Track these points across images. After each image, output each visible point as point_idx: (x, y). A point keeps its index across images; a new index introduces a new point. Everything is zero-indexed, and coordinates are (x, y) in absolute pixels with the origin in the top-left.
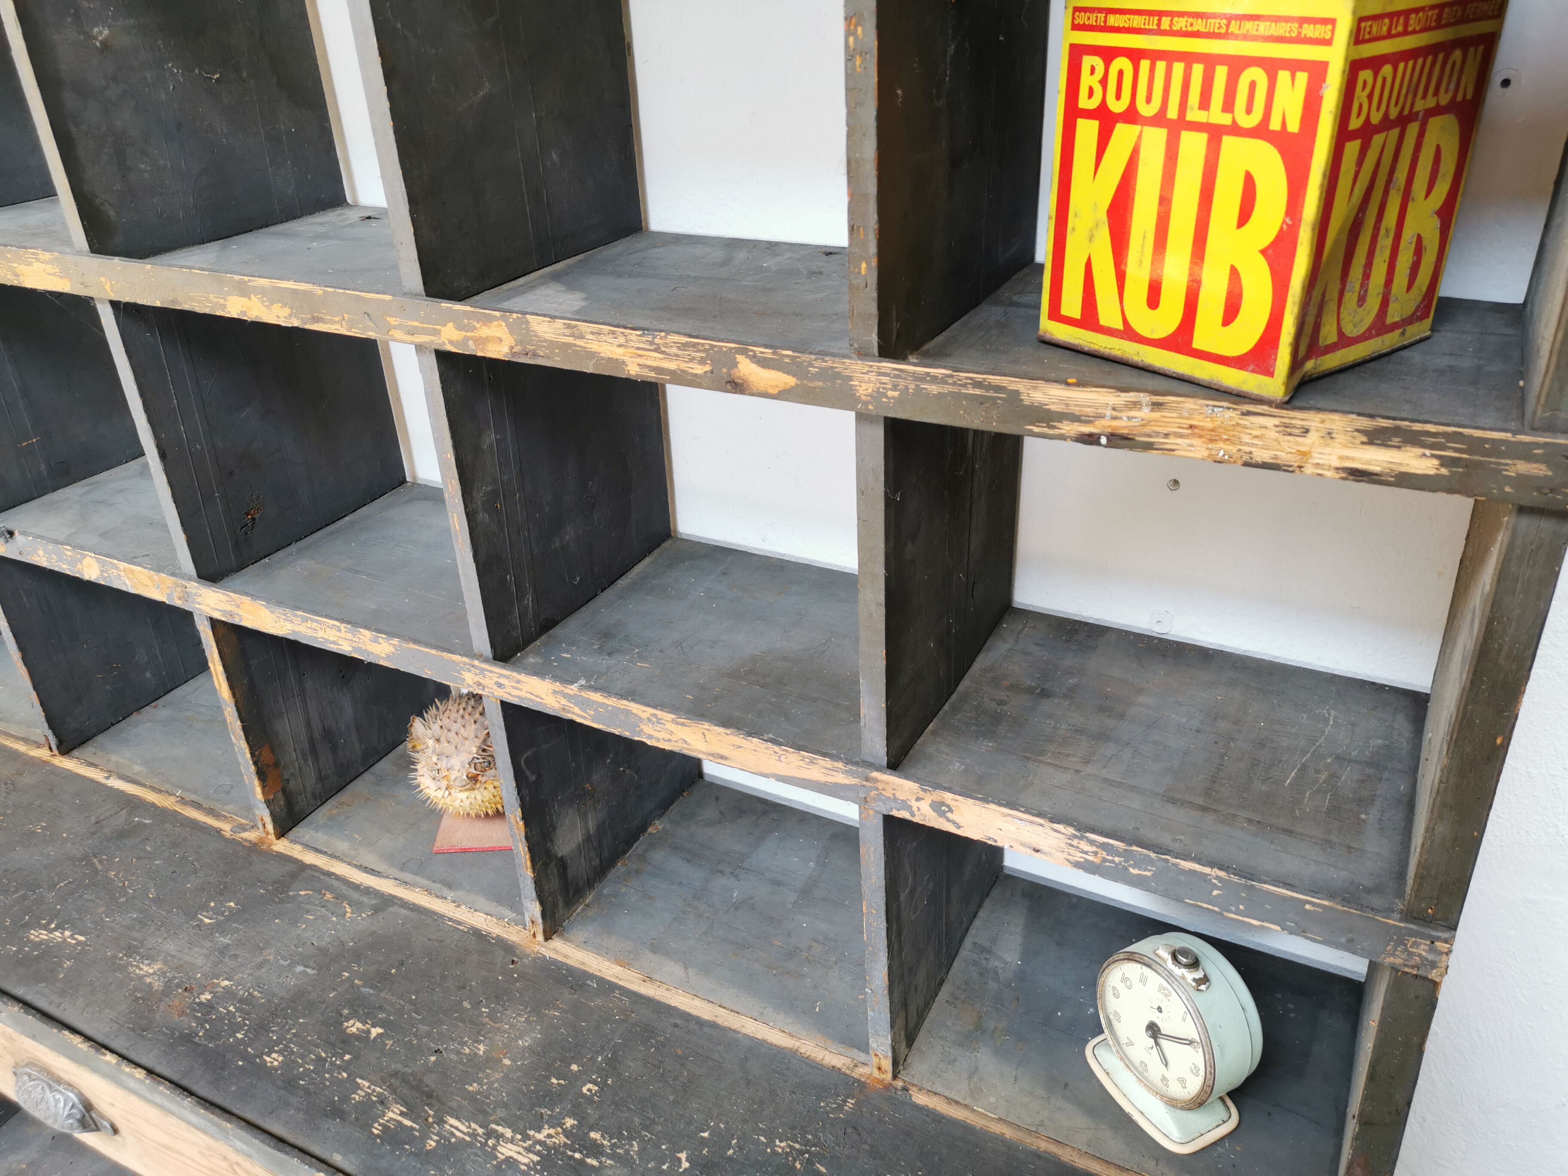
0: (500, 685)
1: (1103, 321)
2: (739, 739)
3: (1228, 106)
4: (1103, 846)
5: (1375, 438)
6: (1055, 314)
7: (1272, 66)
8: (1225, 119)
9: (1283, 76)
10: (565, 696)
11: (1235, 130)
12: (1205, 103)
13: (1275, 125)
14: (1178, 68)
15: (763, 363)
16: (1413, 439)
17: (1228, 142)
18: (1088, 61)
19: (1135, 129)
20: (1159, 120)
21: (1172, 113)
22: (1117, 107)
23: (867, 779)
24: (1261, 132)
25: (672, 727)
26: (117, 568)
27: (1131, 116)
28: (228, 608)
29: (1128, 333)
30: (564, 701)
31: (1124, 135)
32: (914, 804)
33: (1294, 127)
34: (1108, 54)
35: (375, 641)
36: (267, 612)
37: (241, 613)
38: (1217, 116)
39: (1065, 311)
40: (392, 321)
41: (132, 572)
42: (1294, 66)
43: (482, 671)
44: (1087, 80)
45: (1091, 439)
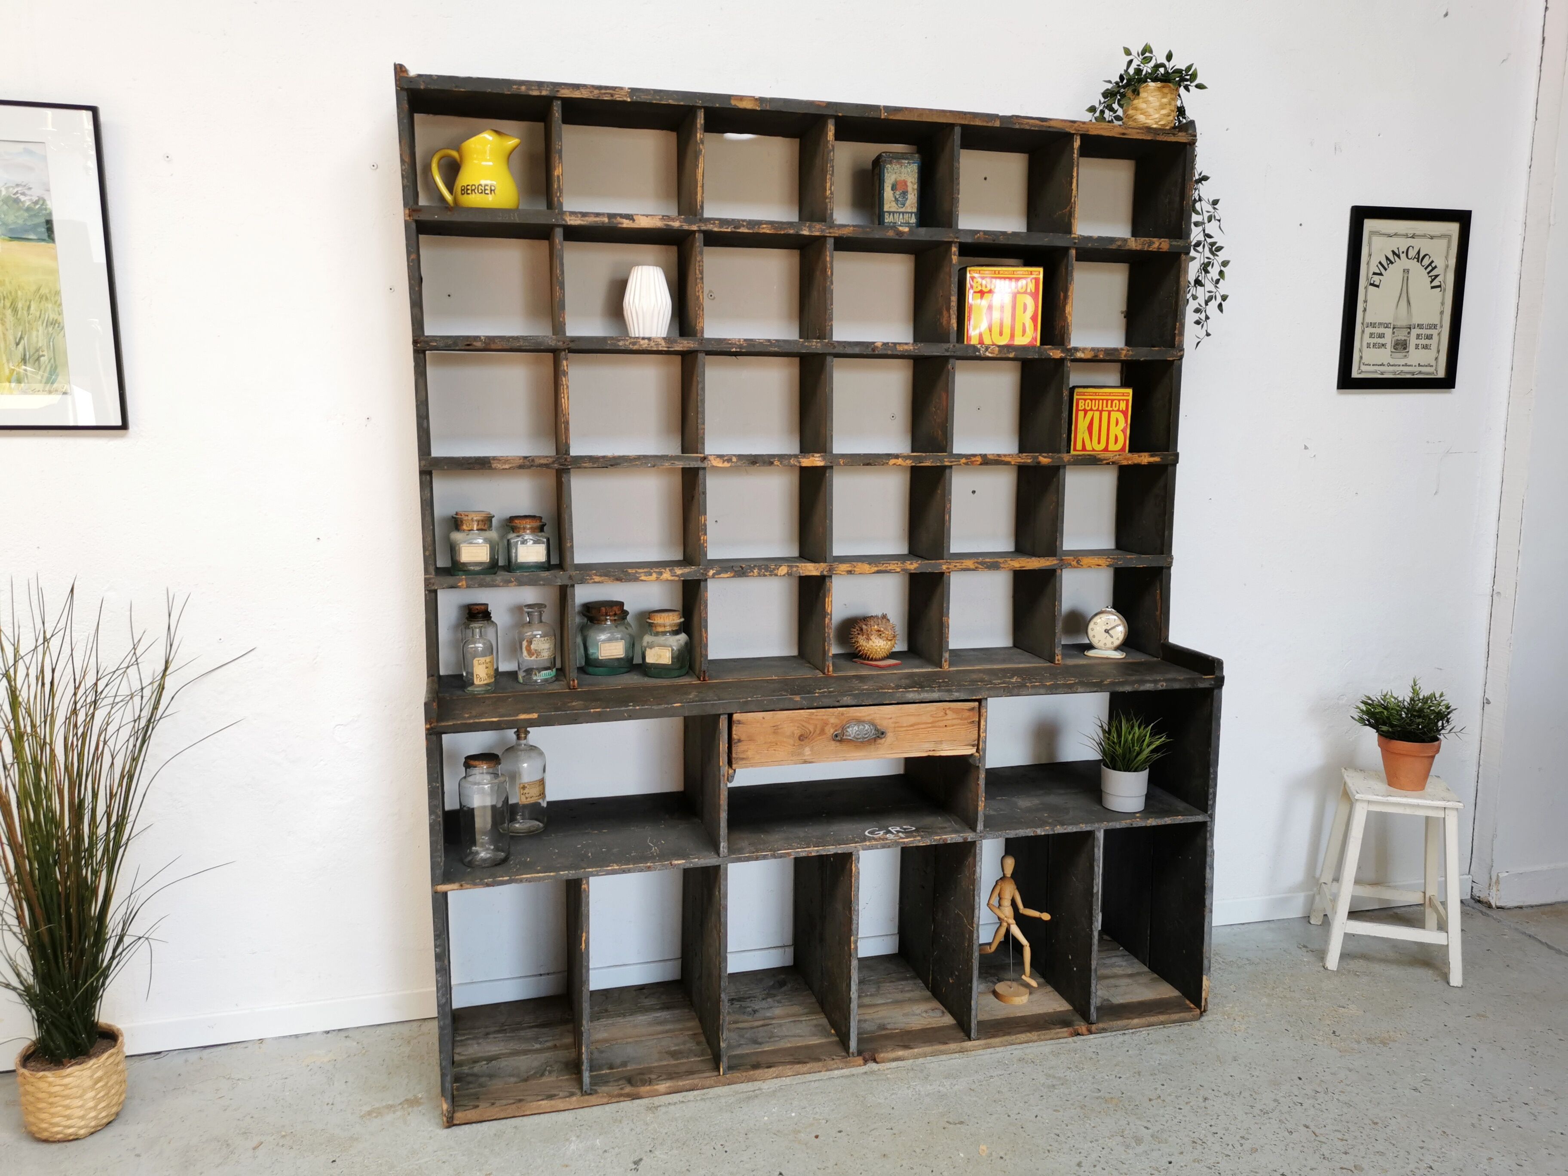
0: (955, 566)
1: (1087, 449)
2: (1029, 560)
3: (1112, 407)
4: (1113, 558)
5: (1152, 456)
6: (1075, 450)
7: (1119, 400)
8: (1111, 409)
9: (1121, 402)
10: (977, 563)
11: (1113, 411)
12: (1107, 407)
13: (1121, 409)
14: (1097, 401)
15: (1045, 457)
16: (1156, 455)
17: (1112, 413)
18: (1080, 401)
19: (1092, 412)
20: (1098, 410)
21: (1100, 409)
22: (1088, 408)
23: (1062, 560)
24: (1118, 410)
25: (1010, 562)
26: (797, 566)
27: (1091, 410)
28: (850, 569)
29: (1094, 450)
30: (976, 565)
31: (1090, 414)
32: (1072, 563)
33: (1124, 409)
34: (1085, 400)
35: (911, 564)
36: (868, 566)
37: (855, 569)
38: (1109, 408)
39: (1077, 449)
40: (946, 460)
41: (805, 566)
42: (1123, 400)
43: (950, 563)
44: (1080, 404)
45: (1108, 464)
